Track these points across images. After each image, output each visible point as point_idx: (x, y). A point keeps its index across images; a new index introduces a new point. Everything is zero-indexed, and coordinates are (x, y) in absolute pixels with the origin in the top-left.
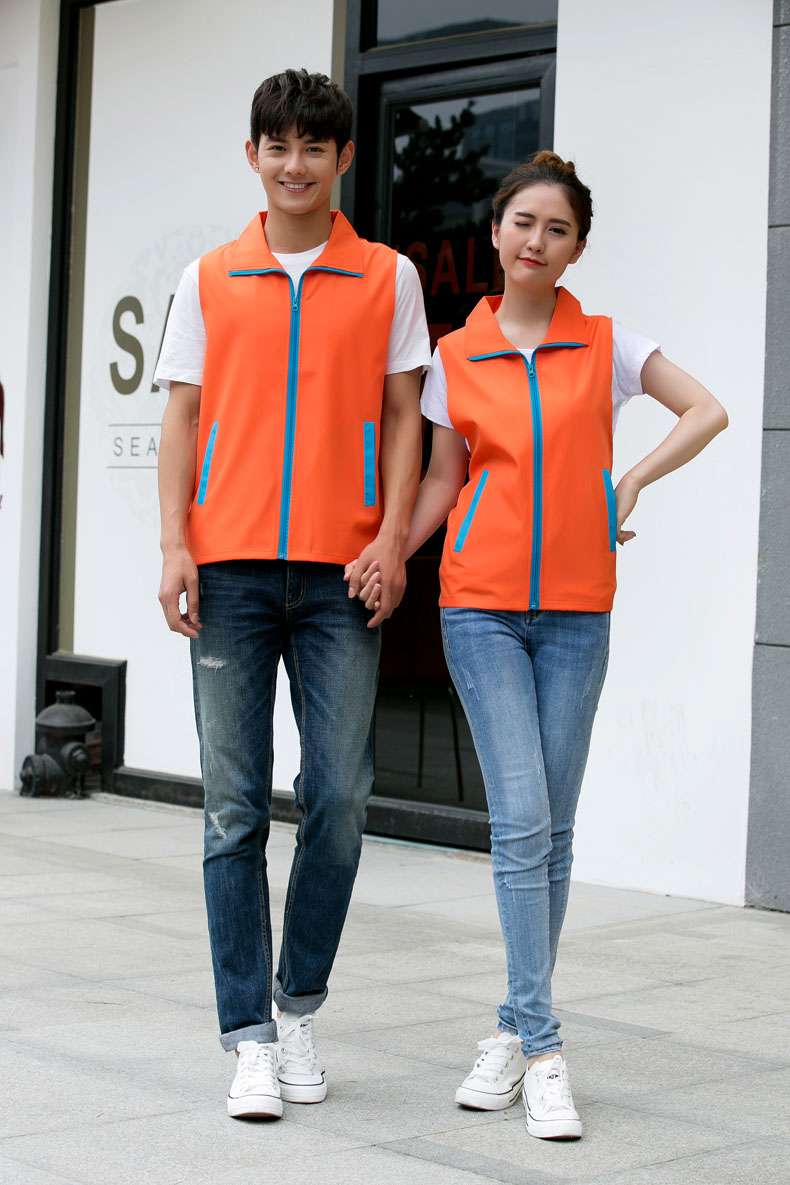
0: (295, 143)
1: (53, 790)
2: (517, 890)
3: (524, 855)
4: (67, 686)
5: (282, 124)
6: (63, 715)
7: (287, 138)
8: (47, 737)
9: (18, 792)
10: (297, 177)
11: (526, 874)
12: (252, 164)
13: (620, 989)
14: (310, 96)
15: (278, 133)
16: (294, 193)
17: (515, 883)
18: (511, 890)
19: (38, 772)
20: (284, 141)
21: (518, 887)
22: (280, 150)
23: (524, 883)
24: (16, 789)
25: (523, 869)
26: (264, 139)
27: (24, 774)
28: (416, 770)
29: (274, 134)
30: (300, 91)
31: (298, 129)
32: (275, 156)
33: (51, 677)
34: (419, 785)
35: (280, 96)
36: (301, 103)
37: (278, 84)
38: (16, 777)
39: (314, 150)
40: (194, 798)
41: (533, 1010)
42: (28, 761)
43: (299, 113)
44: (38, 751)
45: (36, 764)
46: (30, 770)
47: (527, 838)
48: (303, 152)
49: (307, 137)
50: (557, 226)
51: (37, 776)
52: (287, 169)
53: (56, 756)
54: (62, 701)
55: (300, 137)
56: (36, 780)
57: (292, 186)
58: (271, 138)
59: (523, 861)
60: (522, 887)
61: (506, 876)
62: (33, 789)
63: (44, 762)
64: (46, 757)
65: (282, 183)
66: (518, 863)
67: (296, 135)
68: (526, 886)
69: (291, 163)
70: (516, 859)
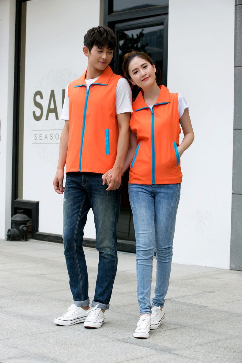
1: (17, 239)
2: (141, 265)
3: (144, 255)
4: (21, 209)
6: (19, 217)
8: (15, 224)
9: (6, 240)
11: (144, 260)
13: (191, 294)
17: (141, 263)
18: (139, 265)
19: (12, 234)
21: (142, 264)
23: (144, 263)
24: (5, 239)
25: (144, 259)
27: (8, 234)
28: (128, 232)
33: (16, 206)
34: (129, 236)
38: (5, 235)
40: (60, 241)
41: (143, 300)
42: (9, 231)
44: (12, 227)
45: (11, 231)
46: (10, 233)
51: (12, 235)
53: (18, 229)
54: (19, 213)
56: (11, 236)
59: (144, 257)
60: (143, 264)
62: (11, 238)
63: (14, 231)
64: (15, 229)
68: (144, 264)
70: (142, 256)
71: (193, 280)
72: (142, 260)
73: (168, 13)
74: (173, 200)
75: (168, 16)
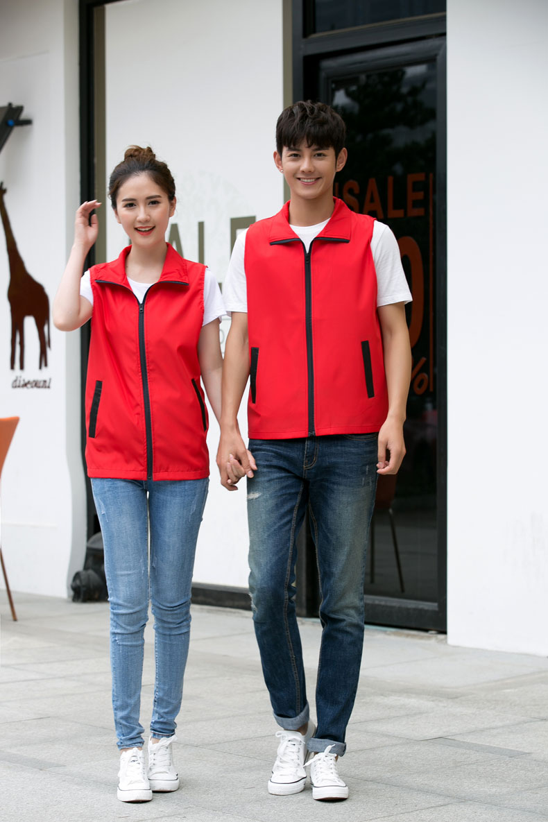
0: (306, 152)
1: (96, 596)
2: (123, 645)
3: (129, 624)
5: (296, 139)
7: (300, 148)
8: (93, 555)
9: (70, 599)
10: (308, 173)
11: (130, 636)
12: (278, 167)
14: (314, 119)
15: (294, 145)
16: (307, 186)
17: (123, 641)
18: (119, 645)
19: (84, 583)
20: (298, 150)
21: (124, 643)
22: (297, 156)
23: (128, 641)
24: (69, 596)
25: (128, 632)
26: (285, 150)
27: (74, 585)
29: (292, 146)
30: (307, 116)
31: (308, 142)
32: (293, 160)
34: (372, 581)
35: (294, 120)
36: (308, 123)
37: (293, 112)
38: (68, 588)
39: (319, 155)
42: (77, 576)
43: (307, 130)
44: (86, 568)
45: (82, 577)
46: (78, 582)
47: (132, 614)
48: (312, 156)
49: (314, 147)
50: (152, 200)
51: (84, 586)
52: (302, 169)
55: (309, 147)
56: (83, 589)
57: (306, 181)
58: (290, 149)
59: (128, 628)
60: (126, 643)
61: (117, 635)
62: (82, 596)
63: (89, 576)
64: (91, 572)
65: (299, 179)
66: (125, 629)
67: (307, 146)
68: (129, 643)
69: (304, 164)
70: (124, 626)
71: (513, 690)
72: (124, 636)
73: (444, 34)
74: (195, 495)
75: (445, 39)
